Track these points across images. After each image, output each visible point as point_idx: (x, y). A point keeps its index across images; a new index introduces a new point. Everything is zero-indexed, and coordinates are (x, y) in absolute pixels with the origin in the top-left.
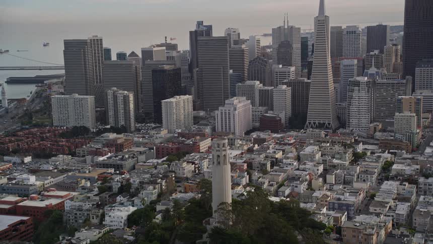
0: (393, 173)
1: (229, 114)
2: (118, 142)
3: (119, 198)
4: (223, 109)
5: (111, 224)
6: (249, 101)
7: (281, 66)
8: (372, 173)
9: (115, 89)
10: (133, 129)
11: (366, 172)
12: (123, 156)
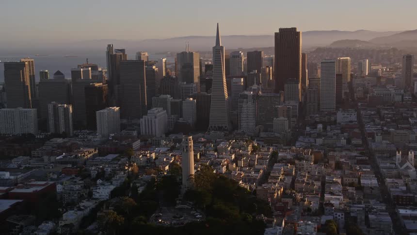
0: (279, 158)
1: (151, 121)
2: (68, 145)
3: (99, 181)
4: (146, 117)
5: (100, 197)
6: (165, 111)
7: (185, 83)
8: (266, 159)
9: (54, 102)
10: (71, 135)
11: (262, 158)
12: (76, 155)
